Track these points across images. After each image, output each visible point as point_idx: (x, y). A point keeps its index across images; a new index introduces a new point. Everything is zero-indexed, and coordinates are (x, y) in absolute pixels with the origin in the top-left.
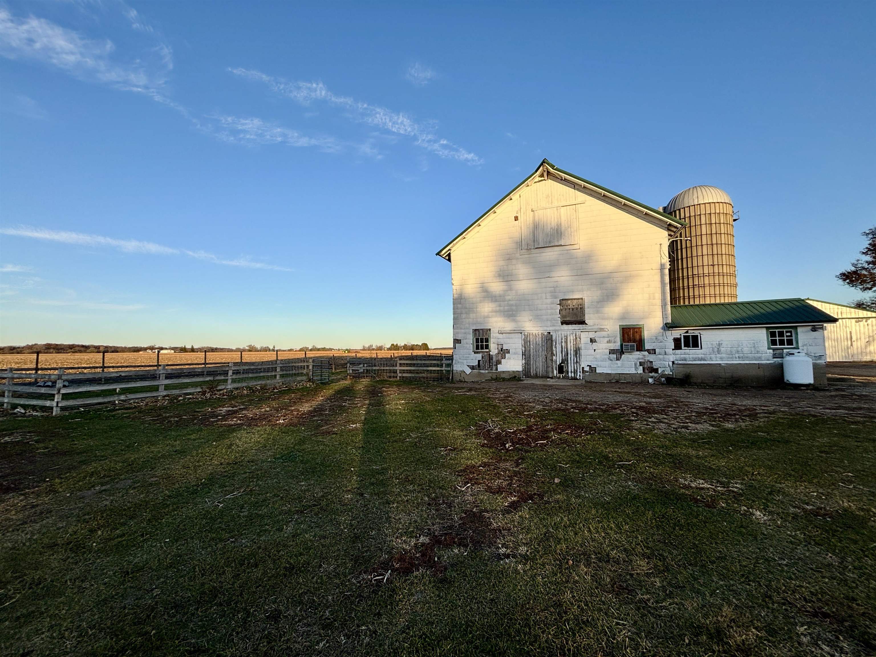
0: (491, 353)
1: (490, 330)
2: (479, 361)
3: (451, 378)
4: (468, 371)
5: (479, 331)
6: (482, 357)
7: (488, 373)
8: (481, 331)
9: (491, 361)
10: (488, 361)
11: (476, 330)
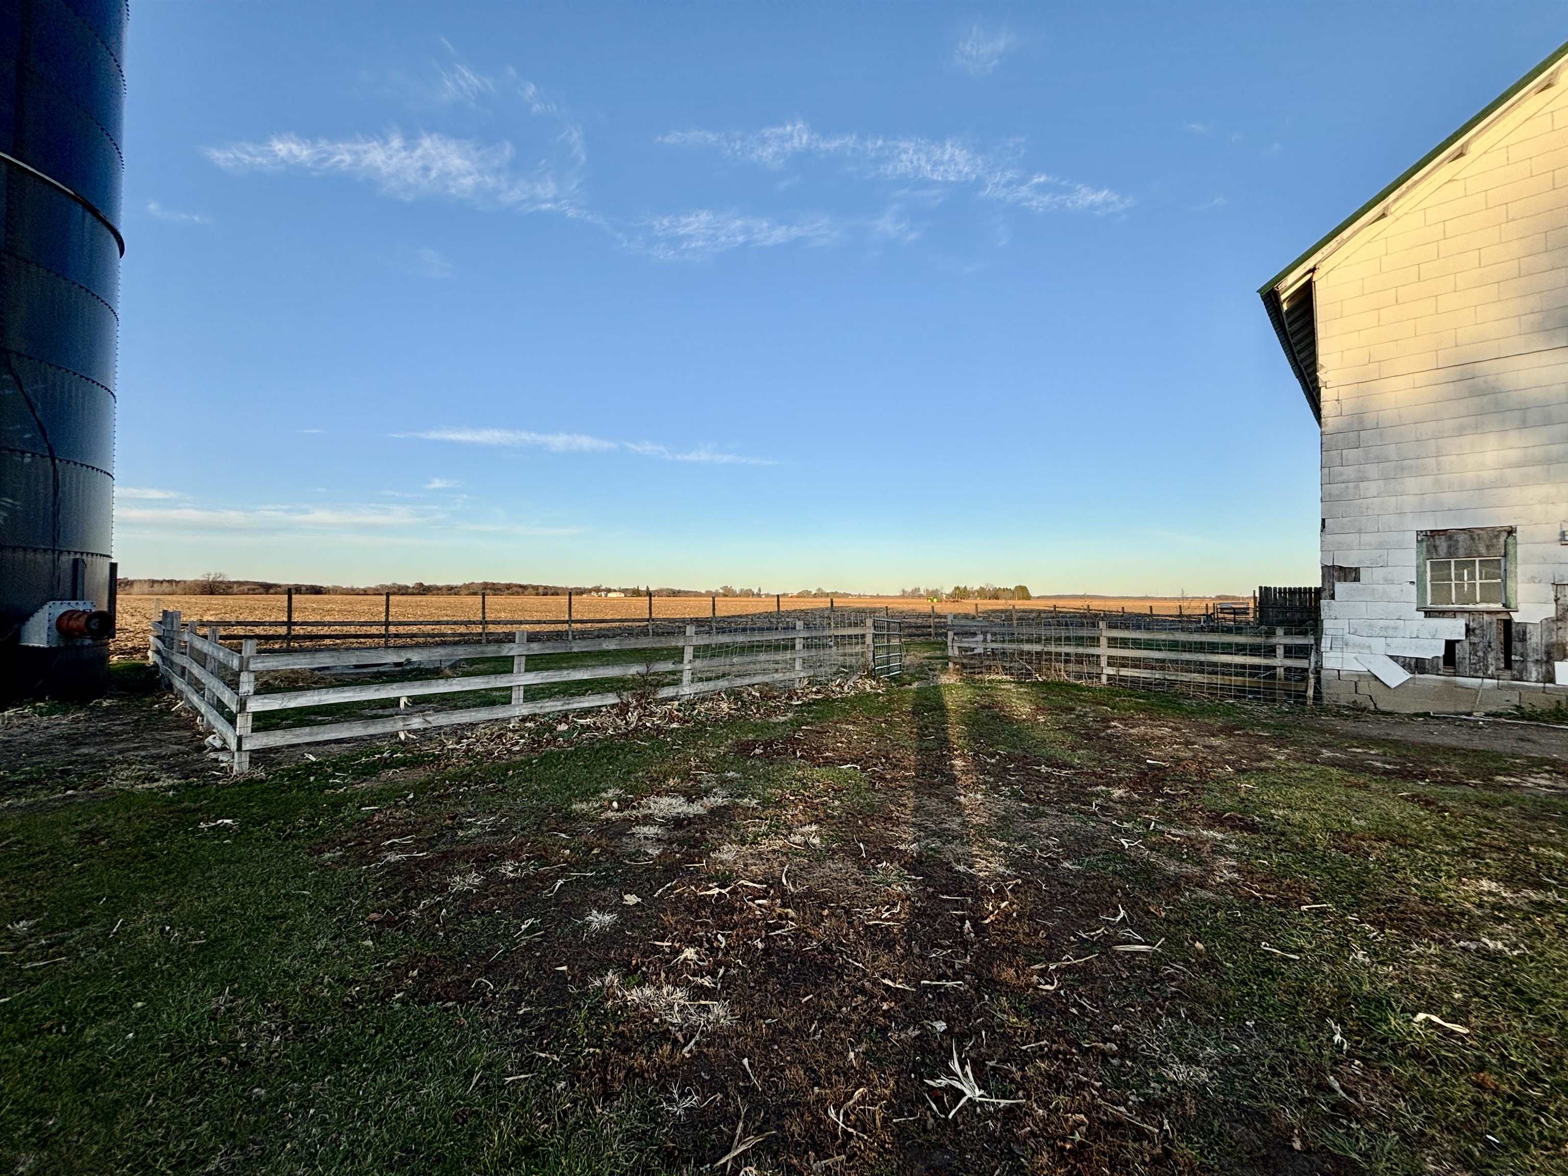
0: (1516, 617)
1: (1511, 532)
2: (1450, 645)
3: (1311, 692)
4: (1396, 676)
5: (1450, 538)
6: (1469, 631)
7: (1499, 688)
8: (1462, 537)
9: (1517, 645)
10: (1497, 644)
11: (1434, 533)
